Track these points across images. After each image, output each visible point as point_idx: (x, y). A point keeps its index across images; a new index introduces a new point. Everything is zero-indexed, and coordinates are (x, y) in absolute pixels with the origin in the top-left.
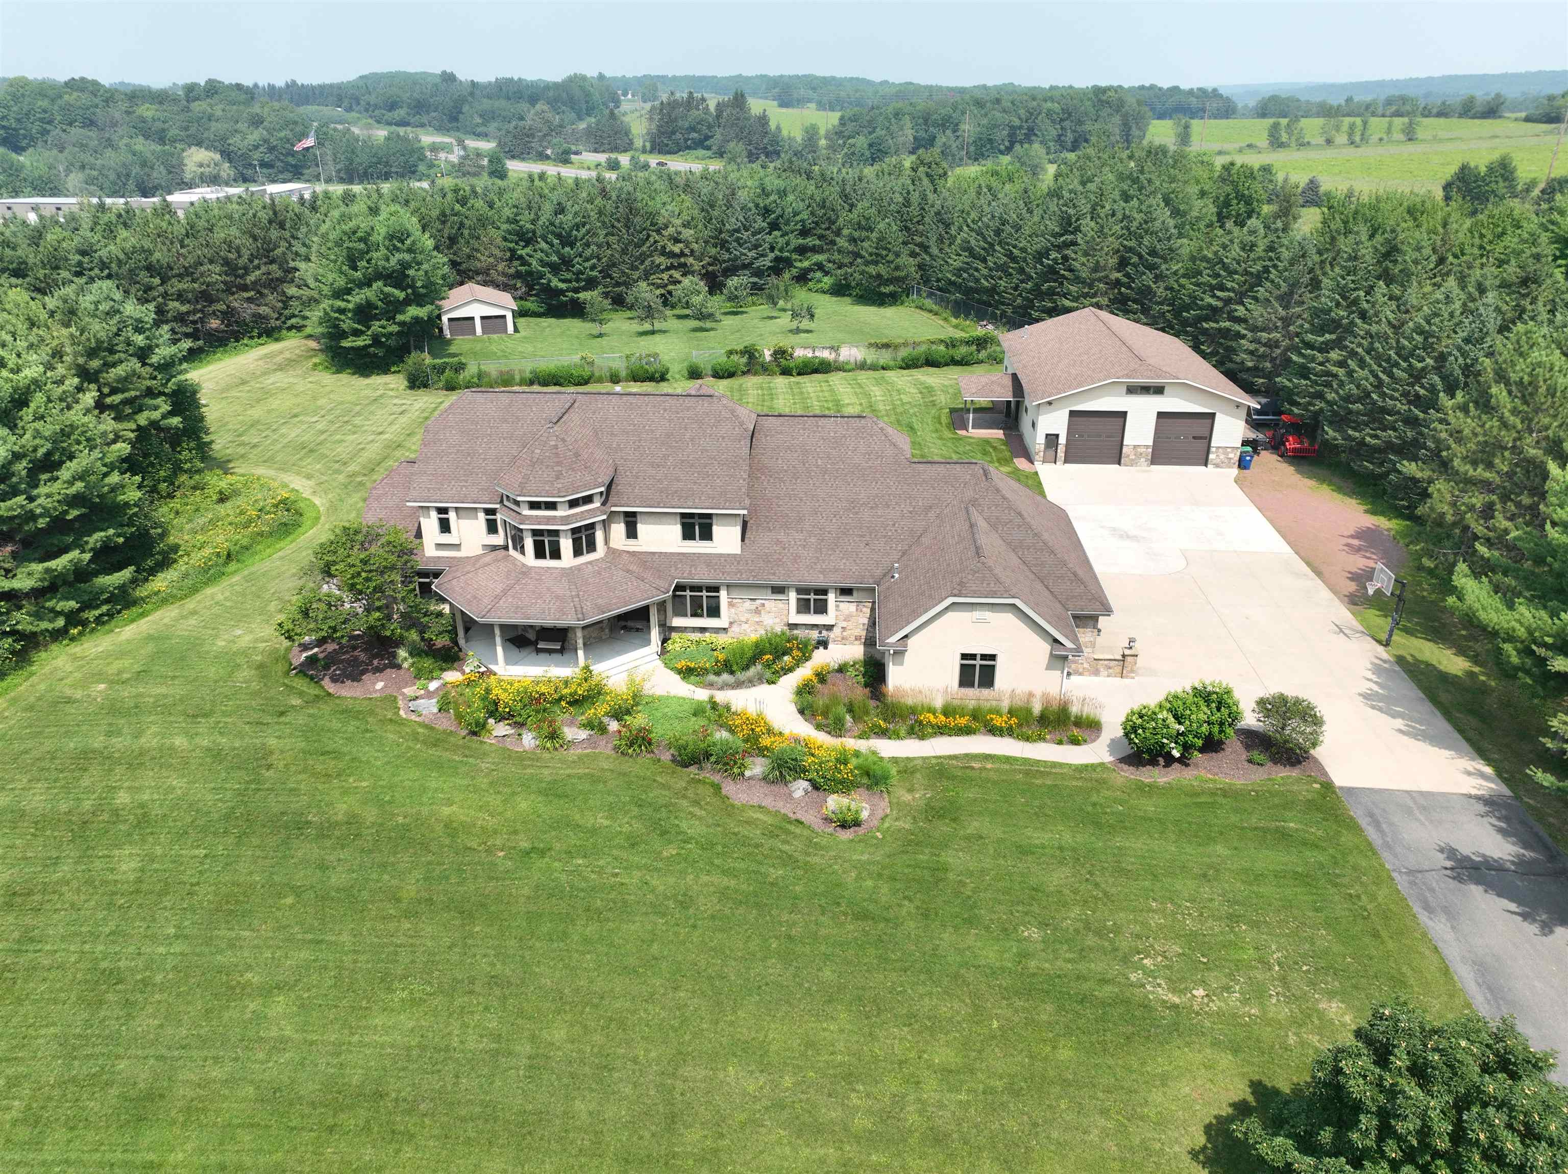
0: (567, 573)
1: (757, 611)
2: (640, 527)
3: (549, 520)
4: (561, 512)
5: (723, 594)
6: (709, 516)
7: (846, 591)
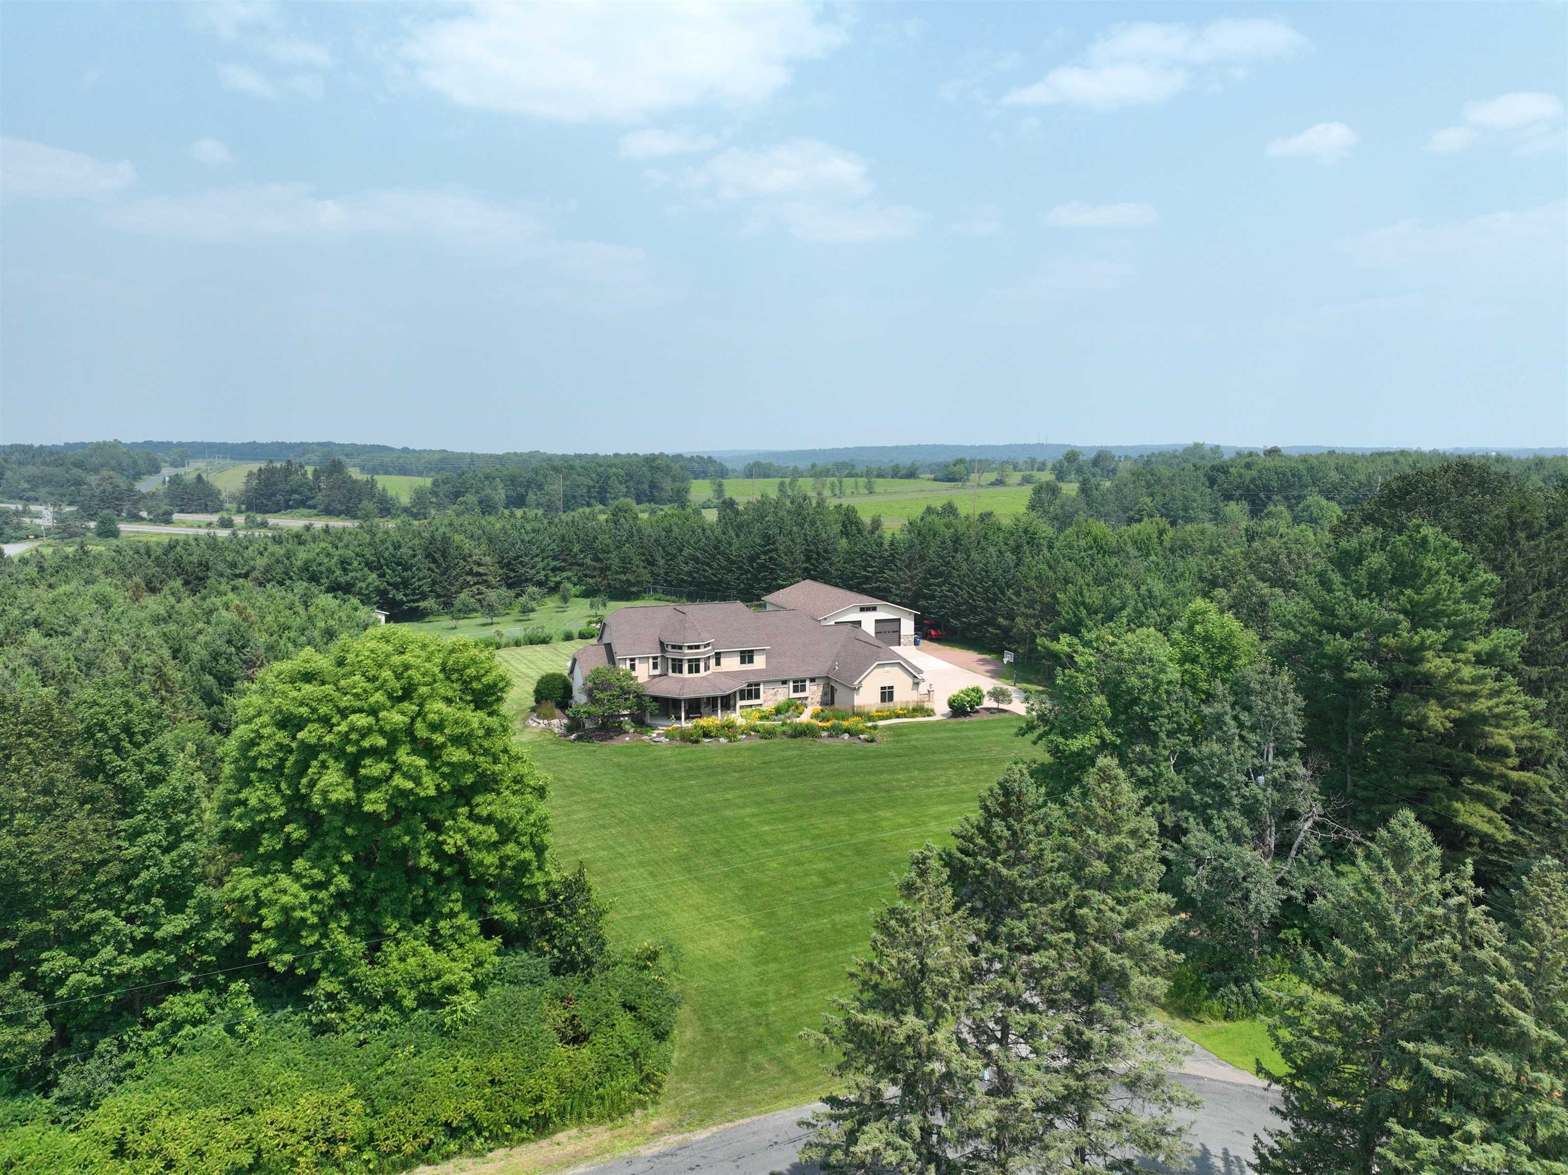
0: (703, 678)
1: (775, 694)
2: (722, 660)
3: (697, 654)
4: (702, 650)
5: (761, 687)
6: (752, 651)
7: (812, 680)
